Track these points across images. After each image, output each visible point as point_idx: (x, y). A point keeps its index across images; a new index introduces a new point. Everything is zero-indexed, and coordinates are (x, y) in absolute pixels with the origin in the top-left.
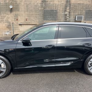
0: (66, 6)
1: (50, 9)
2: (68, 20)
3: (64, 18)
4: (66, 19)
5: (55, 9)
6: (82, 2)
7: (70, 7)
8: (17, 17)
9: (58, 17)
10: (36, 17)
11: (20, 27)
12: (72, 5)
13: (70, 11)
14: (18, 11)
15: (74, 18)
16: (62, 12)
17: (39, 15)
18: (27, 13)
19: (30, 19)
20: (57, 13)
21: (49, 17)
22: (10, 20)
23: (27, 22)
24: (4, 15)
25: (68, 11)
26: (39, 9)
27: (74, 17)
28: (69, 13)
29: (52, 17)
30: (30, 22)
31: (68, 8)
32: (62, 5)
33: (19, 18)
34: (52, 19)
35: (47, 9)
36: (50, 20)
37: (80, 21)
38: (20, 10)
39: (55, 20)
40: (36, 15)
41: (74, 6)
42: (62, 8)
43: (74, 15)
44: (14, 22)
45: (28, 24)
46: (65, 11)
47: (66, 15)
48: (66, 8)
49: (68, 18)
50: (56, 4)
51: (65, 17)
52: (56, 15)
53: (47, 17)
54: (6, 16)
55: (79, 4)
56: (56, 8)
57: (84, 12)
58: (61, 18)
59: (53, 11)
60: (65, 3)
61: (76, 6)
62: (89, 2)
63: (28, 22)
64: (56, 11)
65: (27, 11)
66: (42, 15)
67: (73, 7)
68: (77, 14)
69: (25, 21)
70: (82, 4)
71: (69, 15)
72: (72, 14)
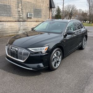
0: (18, 3)
1: (3, 4)
2: (21, 16)
4: (20, 16)
5: (8, 4)
7: (21, 4)
9: (12, 13)
12: (23, 2)
13: (22, 8)
16: (16, 9)
20: (10, 8)
21: (3, 12)
25: (20, 7)
27: (26, 14)
28: (22, 10)
29: (6, 13)
31: (20, 5)
32: (14, 1)
34: (7, 15)
36: (5, 16)
37: (31, 18)
39: (10, 16)
41: (25, 4)
42: (15, 4)
46: (18, 7)
47: (19, 11)
48: (19, 5)
49: (21, 14)
51: (19, 14)
52: (10, 11)
53: (1, 12)
55: (28, 2)
56: (9, 3)
57: (32, 10)
58: (15, 14)
59: (6, 6)
64: (9, 6)
68: (28, 11)
70: (31, 3)
71: (22, 12)
72: (24, 11)
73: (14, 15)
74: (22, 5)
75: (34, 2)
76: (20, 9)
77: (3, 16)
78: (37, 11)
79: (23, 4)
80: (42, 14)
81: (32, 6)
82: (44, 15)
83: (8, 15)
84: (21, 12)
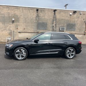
2: (54, 30)
3: (52, 28)
4: (53, 29)
7: (56, 21)
8: (17, 27)
10: (32, 27)
11: (19, 34)
13: (56, 23)
14: (19, 22)
15: (59, 29)
16: (51, 25)
17: (34, 25)
18: (25, 24)
19: (27, 28)
21: (42, 27)
22: (11, 29)
24: (8, 25)
25: (55, 23)
26: (34, 21)
27: (59, 28)
28: (56, 25)
30: (27, 30)
32: (50, 19)
33: (19, 27)
35: (40, 22)
36: (42, 30)
37: (63, 31)
38: (20, 22)
40: (32, 25)
41: (59, 20)
42: (51, 22)
43: (58, 26)
44: (15, 30)
45: (25, 32)
46: (53, 23)
47: (53, 26)
48: (53, 22)
49: (55, 28)
50: (46, 19)
51: (53, 28)
52: (46, 26)
53: (40, 27)
54: (8, 26)
55: (62, 19)
56: (46, 21)
57: (66, 24)
58: (50, 28)
59: (44, 23)
60: (53, 18)
61: (60, 21)
63: (25, 31)
64: (46, 23)
65: (25, 23)
66: (36, 26)
67: (58, 21)
68: (61, 26)
69: (23, 30)
70: (64, 19)
71: (56, 26)
72: (57, 26)
75: (68, 19)
78: (71, 26)
79: (57, 21)
80: (76, 28)
81: (66, 22)
82: (79, 29)
83: (45, 29)
84: (55, 27)
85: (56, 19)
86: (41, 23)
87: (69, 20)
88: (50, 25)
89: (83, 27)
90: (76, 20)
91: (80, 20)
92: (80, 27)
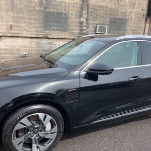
0: (82, 9)
1: (55, 11)
2: (84, 32)
3: (78, 28)
4: (82, 30)
5: (63, 12)
6: (104, 4)
7: (88, 9)
9: (69, 25)
10: (31, 23)
12: (91, 6)
15: (94, 29)
16: (76, 18)
18: (11, 14)
19: (17, 26)
20: (67, 18)
21: (55, 24)
23: (12, 31)
25: (85, 16)
26: (37, 9)
27: (93, 27)
28: (87, 20)
29: (58, 25)
30: (18, 32)
31: (85, 12)
32: (75, 5)
34: (60, 28)
35: (50, 10)
36: (57, 30)
39: (65, 31)
40: (31, 19)
41: (94, 9)
42: (76, 11)
45: (14, 35)
46: (81, 16)
47: (82, 23)
48: (82, 12)
49: (85, 28)
50: (65, 3)
51: (81, 27)
52: (66, 22)
53: (51, 24)
55: (100, 6)
56: (65, 10)
57: (108, 20)
58: (74, 28)
59: (61, 14)
60: (80, 3)
61: (97, 10)
62: (115, 5)
64: (65, 14)
65: (12, 10)
66: (41, 21)
67: (92, 10)
68: (98, 22)
69: (8, 30)
71: (87, 23)
72: (91, 22)
73: (72, 30)
74: (88, 12)
75: (113, 6)
76: (83, 20)
77: (54, 30)
78: (118, 22)
79: (90, 10)
80: (128, 28)
81: (108, 13)
82: (132, 30)
83: (62, 29)
84: (85, 24)
85: (88, 5)
86: (54, 12)
87: (115, 9)
88: (73, 21)
89: (141, 28)
90: (129, 10)
91: (135, 11)
92: (135, 27)
